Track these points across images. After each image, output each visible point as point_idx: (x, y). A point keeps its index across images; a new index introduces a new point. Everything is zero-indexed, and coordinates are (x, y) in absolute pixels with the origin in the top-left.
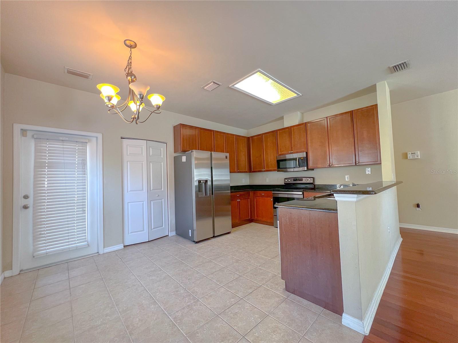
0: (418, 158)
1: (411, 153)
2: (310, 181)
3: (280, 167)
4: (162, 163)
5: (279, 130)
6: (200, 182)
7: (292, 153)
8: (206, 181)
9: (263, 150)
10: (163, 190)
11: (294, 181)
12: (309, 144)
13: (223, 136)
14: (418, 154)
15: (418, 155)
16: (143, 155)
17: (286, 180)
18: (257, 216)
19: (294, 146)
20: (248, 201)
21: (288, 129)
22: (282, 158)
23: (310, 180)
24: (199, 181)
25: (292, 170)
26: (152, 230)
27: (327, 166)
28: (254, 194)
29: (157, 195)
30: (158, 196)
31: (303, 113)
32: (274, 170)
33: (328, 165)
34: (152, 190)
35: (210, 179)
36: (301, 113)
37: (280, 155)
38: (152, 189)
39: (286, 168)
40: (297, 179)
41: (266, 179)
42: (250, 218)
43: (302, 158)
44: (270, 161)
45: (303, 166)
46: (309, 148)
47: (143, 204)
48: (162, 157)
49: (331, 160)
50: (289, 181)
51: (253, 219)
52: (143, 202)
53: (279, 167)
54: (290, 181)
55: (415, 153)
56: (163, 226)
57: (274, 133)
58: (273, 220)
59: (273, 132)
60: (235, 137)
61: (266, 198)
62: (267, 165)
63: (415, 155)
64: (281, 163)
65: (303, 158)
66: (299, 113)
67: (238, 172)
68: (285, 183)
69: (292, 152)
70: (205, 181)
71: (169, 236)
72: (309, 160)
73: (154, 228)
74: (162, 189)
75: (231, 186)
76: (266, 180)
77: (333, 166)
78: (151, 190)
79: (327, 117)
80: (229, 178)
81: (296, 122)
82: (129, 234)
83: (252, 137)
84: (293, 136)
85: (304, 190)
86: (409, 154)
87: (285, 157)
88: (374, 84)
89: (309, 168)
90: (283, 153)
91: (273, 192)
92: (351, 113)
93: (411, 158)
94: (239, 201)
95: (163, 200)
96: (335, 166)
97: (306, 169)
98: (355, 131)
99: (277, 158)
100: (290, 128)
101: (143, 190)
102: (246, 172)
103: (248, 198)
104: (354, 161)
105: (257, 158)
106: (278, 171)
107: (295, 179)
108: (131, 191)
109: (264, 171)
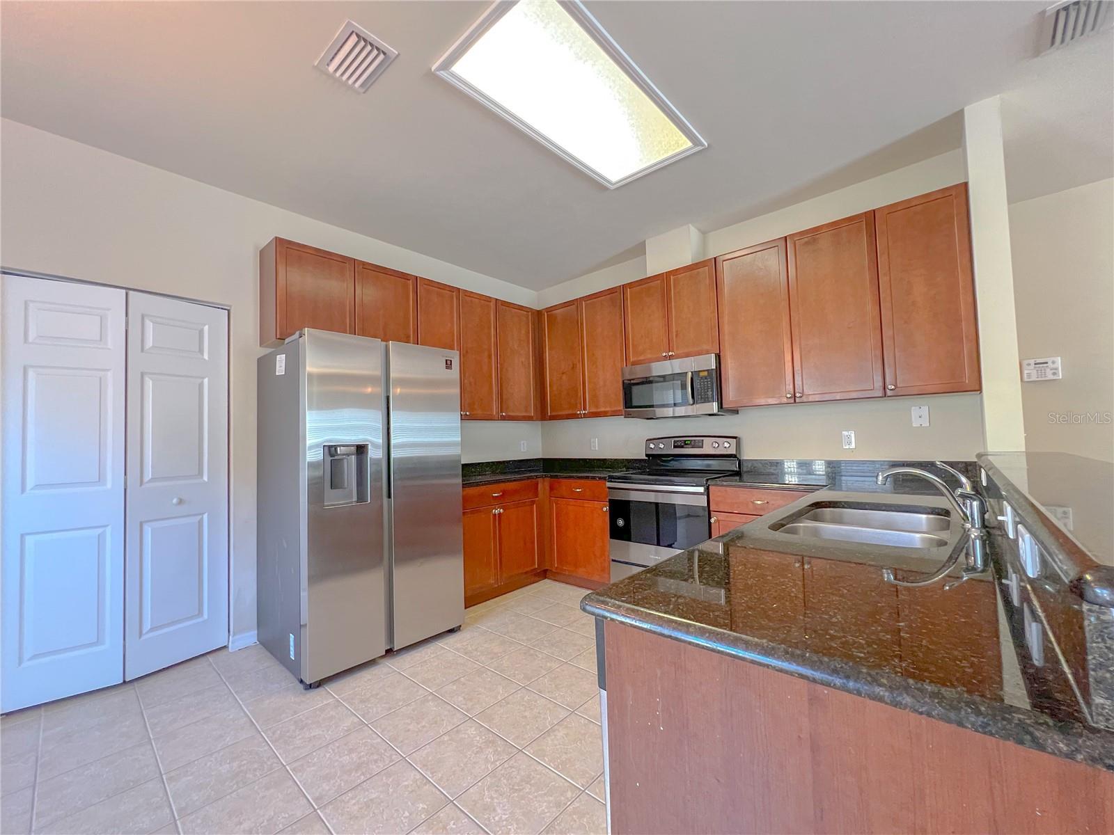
0: (1055, 378)
1: (1032, 362)
2: (728, 447)
3: (634, 404)
4: (206, 381)
5: (631, 285)
6: (331, 450)
7: (670, 358)
8: (361, 449)
9: (583, 348)
10: (205, 478)
11: (675, 447)
12: (726, 328)
13: (452, 297)
14: (1055, 366)
15: (1056, 369)
16: (109, 347)
17: (652, 446)
18: (560, 561)
19: (677, 336)
20: (532, 512)
21: (659, 282)
22: (639, 373)
23: (726, 445)
24: (324, 446)
25: (669, 412)
26: (144, 638)
27: (785, 400)
28: (552, 489)
29: (175, 501)
30: (181, 502)
31: (704, 233)
32: (615, 414)
33: (789, 396)
34: (150, 481)
35: (380, 440)
36: (699, 230)
37: (634, 364)
38: (148, 475)
39: (652, 406)
40: (685, 441)
41: (592, 440)
42: (536, 566)
43: (702, 374)
44: (601, 383)
45: (706, 400)
46: (726, 338)
47: (101, 538)
48: (206, 357)
49: (798, 378)
50: (662, 446)
51: (547, 570)
52: (100, 531)
53: (628, 403)
54: (662, 448)
55: (1047, 363)
56: (200, 613)
57: (616, 296)
58: (609, 574)
59: (611, 291)
60: (492, 304)
61: (588, 504)
62: (595, 398)
63: (1048, 370)
64: (635, 389)
65: (706, 373)
66: (693, 232)
67: (503, 418)
68: (647, 455)
69: (670, 354)
70: (353, 449)
71: (230, 650)
72: (726, 379)
73: (152, 630)
74: (200, 474)
75: (463, 465)
76: (592, 444)
77: (804, 399)
78: (146, 479)
79: (786, 237)
80: (460, 439)
81: (686, 259)
82: (26, 664)
83: (549, 310)
84: (675, 302)
85: (709, 476)
86: (1029, 365)
87: (650, 369)
88: (958, 110)
89: (723, 407)
90: (642, 358)
91: (609, 484)
92: (871, 217)
93: (1034, 378)
94: (500, 514)
95: (205, 516)
96: (811, 399)
97: (715, 410)
98: (883, 280)
99: (623, 374)
100: (665, 279)
101: (101, 479)
102: (528, 419)
103: (533, 502)
104: (879, 384)
105: (564, 377)
106: (628, 415)
107: (681, 442)
108: (37, 486)
109: (585, 416)
